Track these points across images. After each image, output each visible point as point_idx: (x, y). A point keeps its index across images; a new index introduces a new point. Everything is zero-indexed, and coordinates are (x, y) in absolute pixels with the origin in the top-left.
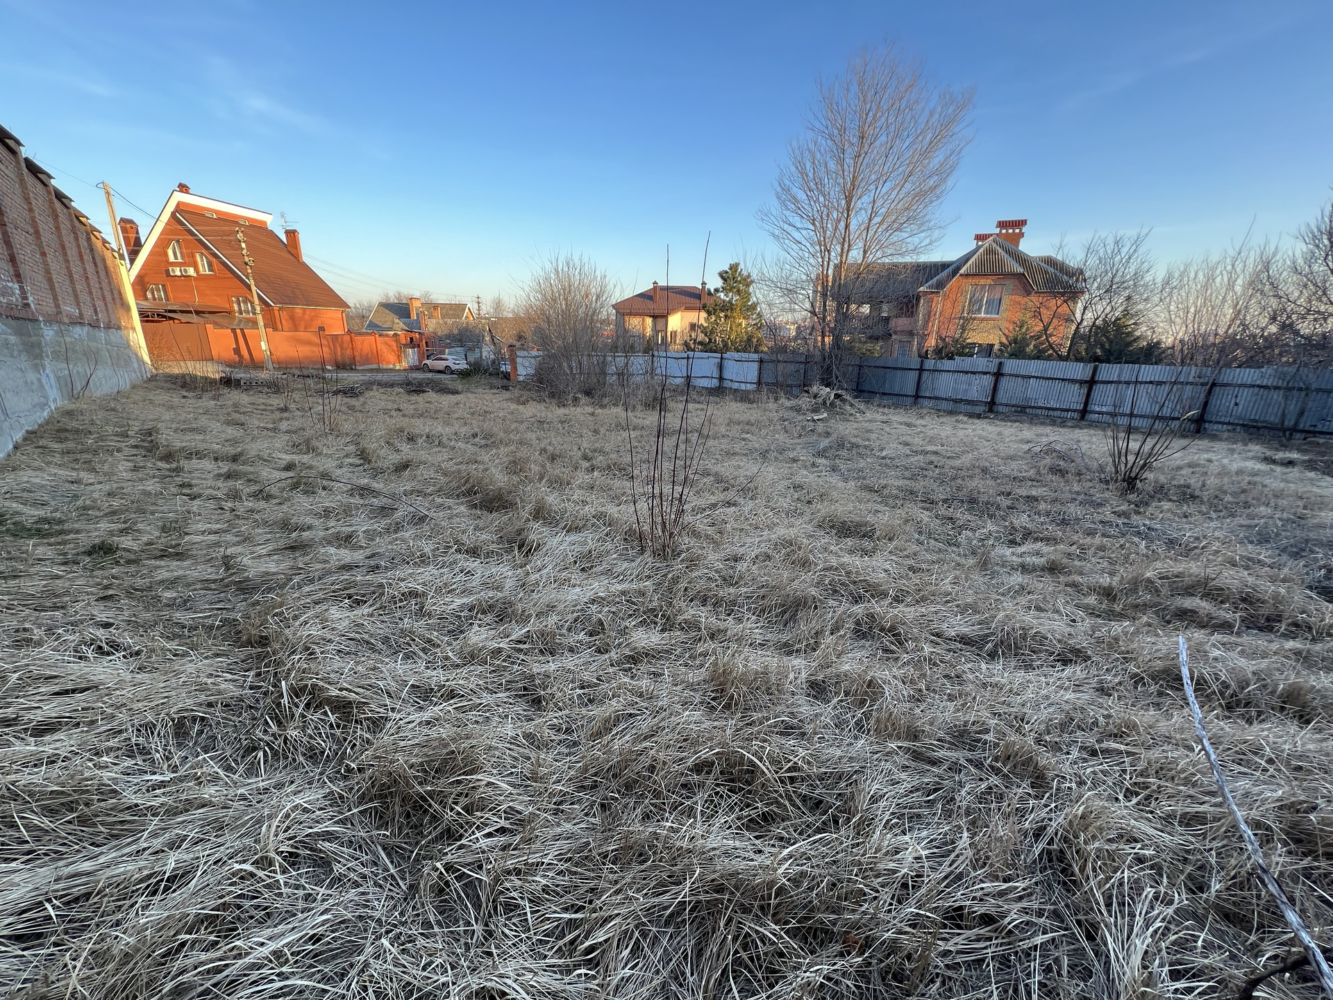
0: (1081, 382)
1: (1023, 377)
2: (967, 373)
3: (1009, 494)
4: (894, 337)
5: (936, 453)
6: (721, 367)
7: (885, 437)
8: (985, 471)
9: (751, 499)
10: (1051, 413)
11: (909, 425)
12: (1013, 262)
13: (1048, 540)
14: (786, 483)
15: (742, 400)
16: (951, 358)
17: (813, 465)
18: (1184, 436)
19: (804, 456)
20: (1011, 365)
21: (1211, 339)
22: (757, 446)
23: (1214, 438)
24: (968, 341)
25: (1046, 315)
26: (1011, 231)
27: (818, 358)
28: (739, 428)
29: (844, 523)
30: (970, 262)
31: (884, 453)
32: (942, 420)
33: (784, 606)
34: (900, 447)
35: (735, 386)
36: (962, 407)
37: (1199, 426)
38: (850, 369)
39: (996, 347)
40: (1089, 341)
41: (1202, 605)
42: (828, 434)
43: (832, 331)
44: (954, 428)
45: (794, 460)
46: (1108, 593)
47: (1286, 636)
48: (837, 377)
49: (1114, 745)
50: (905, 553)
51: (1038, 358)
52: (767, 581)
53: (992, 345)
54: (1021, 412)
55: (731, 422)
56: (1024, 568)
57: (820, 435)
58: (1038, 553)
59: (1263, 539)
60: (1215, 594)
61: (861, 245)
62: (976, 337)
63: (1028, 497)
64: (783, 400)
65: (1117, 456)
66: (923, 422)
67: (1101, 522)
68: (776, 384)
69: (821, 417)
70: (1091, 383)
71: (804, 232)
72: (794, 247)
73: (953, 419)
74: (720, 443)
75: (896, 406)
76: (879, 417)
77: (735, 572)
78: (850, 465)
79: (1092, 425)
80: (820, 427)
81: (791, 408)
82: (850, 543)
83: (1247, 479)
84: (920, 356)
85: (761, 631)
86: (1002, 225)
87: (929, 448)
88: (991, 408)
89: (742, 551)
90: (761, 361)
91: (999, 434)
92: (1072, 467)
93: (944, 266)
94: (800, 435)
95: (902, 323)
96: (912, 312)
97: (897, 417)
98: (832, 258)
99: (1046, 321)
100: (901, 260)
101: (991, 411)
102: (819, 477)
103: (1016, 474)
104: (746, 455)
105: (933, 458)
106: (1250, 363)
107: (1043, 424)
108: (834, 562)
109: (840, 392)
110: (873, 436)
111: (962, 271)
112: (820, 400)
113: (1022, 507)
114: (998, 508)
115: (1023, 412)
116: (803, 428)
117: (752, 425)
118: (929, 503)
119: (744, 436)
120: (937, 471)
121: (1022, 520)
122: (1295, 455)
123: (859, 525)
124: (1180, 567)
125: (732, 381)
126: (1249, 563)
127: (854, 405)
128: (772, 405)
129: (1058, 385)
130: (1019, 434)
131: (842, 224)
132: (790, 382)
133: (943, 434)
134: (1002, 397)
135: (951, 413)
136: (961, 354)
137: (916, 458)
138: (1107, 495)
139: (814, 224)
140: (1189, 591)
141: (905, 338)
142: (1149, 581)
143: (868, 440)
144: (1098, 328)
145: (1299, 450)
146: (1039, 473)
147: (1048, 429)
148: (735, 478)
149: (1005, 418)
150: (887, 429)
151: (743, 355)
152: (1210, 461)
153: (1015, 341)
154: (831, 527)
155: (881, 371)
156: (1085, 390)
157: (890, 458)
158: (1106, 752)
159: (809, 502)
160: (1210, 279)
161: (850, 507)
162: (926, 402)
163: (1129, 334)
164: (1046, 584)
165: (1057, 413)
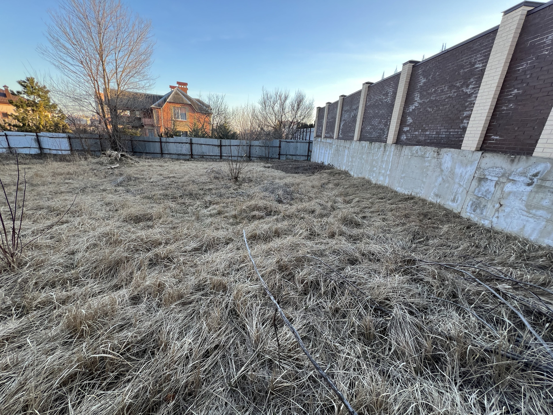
0: (218, 146)
1: (200, 144)
2: (180, 143)
3: (203, 189)
4: (145, 127)
5: (174, 177)
6: (38, 141)
7: (151, 173)
8: (193, 181)
9: (78, 216)
10: (212, 157)
11: (161, 166)
12: (186, 99)
13: (217, 203)
14: (101, 203)
15: (61, 160)
16: (172, 137)
17: (116, 191)
18: (247, 162)
19: (109, 187)
20: (195, 140)
21: (247, 131)
22: (78, 186)
23: (254, 162)
24: (177, 130)
25: (202, 121)
26: (183, 87)
27: (107, 136)
28: (62, 177)
29: (137, 216)
30: (170, 97)
31: (152, 180)
32: (174, 163)
33: (109, 267)
34: (158, 176)
35: (54, 152)
36: (182, 157)
37: (249, 158)
38: (127, 142)
39: (188, 133)
40: (217, 131)
41: (256, 213)
42: (121, 175)
43: (111, 122)
44: (180, 166)
45: (104, 190)
46: (235, 217)
47: (274, 215)
48: (120, 146)
49: (243, 265)
50: (167, 222)
51: (203, 137)
52: (96, 258)
53: (187, 132)
54: (202, 157)
55: (54, 175)
56: (211, 215)
57: (117, 175)
58: (215, 209)
59: (266, 190)
60: (259, 209)
61: (115, 80)
62: (180, 128)
63: (209, 189)
64: (90, 159)
65: (231, 170)
66: (167, 164)
67: (231, 193)
68: (84, 150)
69: (116, 166)
70: (221, 146)
71: (77, 67)
72: (72, 74)
73: (179, 162)
74: (49, 188)
75: (154, 158)
76: (147, 164)
77: (74, 260)
78: (136, 188)
79: (224, 160)
80: (116, 171)
81: (97, 163)
82: (141, 225)
83: (261, 173)
84: (159, 136)
85: (98, 286)
86: (179, 83)
87: (171, 175)
88: (191, 157)
89: (77, 247)
90: (69, 138)
91: (196, 166)
92: (220, 176)
93: (160, 97)
94: (105, 177)
95: (146, 121)
96: (150, 116)
97: (155, 163)
98: (100, 85)
99: (202, 123)
100: (138, 91)
101: (192, 158)
102: (120, 196)
103: (204, 181)
104: (71, 192)
105: (173, 179)
106: (257, 139)
107: (210, 161)
108: (133, 237)
109: (123, 153)
110: (145, 173)
111: (168, 100)
112: (113, 158)
113: (208, 193)
114: (200, 195)
115: (203, 157)
116: (106, 173)
117: (72, 174)
118: (174, 199)
119: (67, 181)
120: (176, 185)
121: (208, 198)
122: (270, 165)
123: (144, 215)
124: (250, 203)
125: (50, 149)
126: (264, 198)
127: (132, 160)
128: (83, 162)
129: (211, 147)
130: (203, 166)
131: (100, 68)
132: (92, 149)
133: (176, 169)
134: (194, 152)
135: (178, 159)
136: (176, 136)
137: (166, 180)
138: (231, 184)
139: (82, 64)
140: (253, 210)
141: (150, 128)
142: (244, 209)
143: (143, 175)
144: (219, 127)
145: (271, 164)
146: (211, 180)
147: (212, 163)
148: (64, 207)
149: (198, 160)
150: (151, 169)
151: (54, 134)
152: (253, 169)
153: (194, 130)
154: (131, 220)
155: (143, 143)
156: (219, 149)
157: (155, 182)
158: (241, 268)
159: (116, 210)
160: (244, 113)
161: (138, 208)
162: (166, 156)
163: (228, 129)
164: (218, 219)
165: (213, 157)
